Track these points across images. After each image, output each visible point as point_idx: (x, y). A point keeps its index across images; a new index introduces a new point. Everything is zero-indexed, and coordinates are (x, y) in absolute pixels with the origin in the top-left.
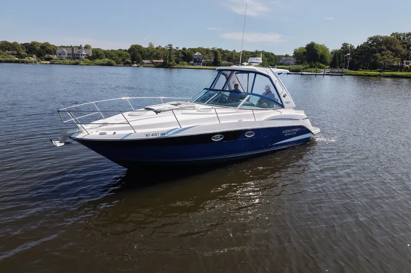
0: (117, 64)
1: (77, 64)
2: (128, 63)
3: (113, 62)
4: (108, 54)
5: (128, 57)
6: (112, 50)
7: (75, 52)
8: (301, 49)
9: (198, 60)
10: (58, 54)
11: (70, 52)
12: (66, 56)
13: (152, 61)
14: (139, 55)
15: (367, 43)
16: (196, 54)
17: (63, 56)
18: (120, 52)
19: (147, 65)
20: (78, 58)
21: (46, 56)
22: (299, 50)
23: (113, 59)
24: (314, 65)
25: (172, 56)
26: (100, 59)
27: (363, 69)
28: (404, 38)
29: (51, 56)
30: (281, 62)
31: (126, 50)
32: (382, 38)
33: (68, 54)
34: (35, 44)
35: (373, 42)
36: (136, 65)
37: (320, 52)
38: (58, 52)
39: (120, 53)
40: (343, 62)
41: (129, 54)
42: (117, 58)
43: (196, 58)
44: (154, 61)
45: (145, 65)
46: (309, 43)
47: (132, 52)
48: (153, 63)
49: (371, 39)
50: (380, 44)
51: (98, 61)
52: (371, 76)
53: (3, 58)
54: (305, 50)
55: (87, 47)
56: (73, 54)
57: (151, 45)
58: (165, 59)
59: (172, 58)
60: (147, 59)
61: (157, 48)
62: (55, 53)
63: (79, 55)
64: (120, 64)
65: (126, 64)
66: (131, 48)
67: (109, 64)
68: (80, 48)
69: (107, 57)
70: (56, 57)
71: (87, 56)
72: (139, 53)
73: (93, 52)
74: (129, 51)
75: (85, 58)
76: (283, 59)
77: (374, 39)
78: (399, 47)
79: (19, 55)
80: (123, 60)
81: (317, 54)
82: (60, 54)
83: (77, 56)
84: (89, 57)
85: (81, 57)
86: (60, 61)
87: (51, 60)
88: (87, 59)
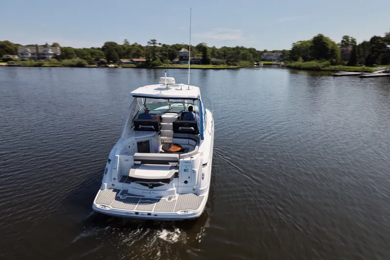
0: (90, 64)
1: (40, 66)
2: (103, 63)
3: (85, 62)
4: (79, 53)
5: (102, 56)
6: (84, 49)
7: (40, 51)
8: (303, 43)
9: (184, 58)
10: (19, 55)
11: (35, 51)
12: (30, 55)
13: (132, 61)
14: (115, 54)
16: (182, 51)
17: (26, 56)
18: (92, 50)
19: (126, 65)
20: (44, 58)
21: (5, 56)
23: (85, 59)
25: (157, 54)
26: (69, 58)
29: (11, 56)
30: (264, 57)
31: (99, 49)
33: (33, 54)
36: (113, 66)
38: (20, 51)
39: (92, 52)
41: (102, 53)
42: (89, 57)
43: (182, 55)
44: (135, 60)
45: (124, 65)
47: (106, 50)
48: (134, 63)
51: (66, 61)
54: (312, 44)
55: (55, 45)
56: (38, 54)
57: (126, 42)
58: (148, 57)
59: (156, 56)
60: (125, 58)
61: (133, 46)
62: (17, 54)
63: (45, 54)
64: (93, 64)
65: (101, 65)
66: (105, 46)
67: (80, 65)
68: (46, 46)
69: (78, 56)
70: (16, 57)
71: (54, 56)
72: (114, 51)
73: (62, 51)
74: (103, 49)
75: (52, 58)
80: (97, 59)
81: (327, 48)
82: (22, 54)
83: (42, 56)
84: (56, 57)
85: (47, 56)
86: (21, 63)
87: (10, 62)
88: (54, 59)
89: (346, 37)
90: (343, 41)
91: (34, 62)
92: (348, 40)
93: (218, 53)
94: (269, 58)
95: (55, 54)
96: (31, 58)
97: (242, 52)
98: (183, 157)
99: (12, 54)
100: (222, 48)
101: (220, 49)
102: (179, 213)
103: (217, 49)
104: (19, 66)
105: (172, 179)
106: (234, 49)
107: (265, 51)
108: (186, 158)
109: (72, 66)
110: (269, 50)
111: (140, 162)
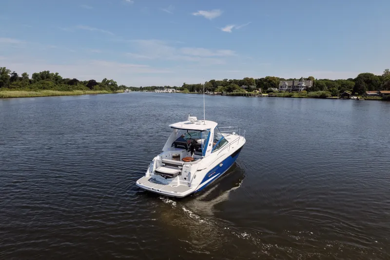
0: (333, 96)
1: (290, 96)
2: (346, 95)
3: (329, 94)
7: (296, 84)
11: (291, 84)
12: (287, 88)
13: (380, 93)
17: (283, 88)
21: (269, 89)
23: (330, 91)
29: (273, 89)
33: (289, 87)
34: (268, 78)
38: (281, 84)
51: (312, 93)
53: (237, 91)
56: (293, 86)
57: (387, 72)
62: (278, 87)
63: (299, 87)
64: (336, 96)
66: (357, 77)
67: (323, 97)
68: (300, 80)
70: (276, 89)
73: (313, 84)
79: (249, 89)
80: (342, 91)
82: (281, 87)
83: (297, 88)
84: (307, 89)
85: (300, 89)
86: (277, 94)
87: (270, 93)
88: (305, 91)
91: (287, 94)
95: (307, 87)
96: (287, 90)
98: (186, 164)
99: (275, 87)
102: (172, 192)
104: (276, 96)
105: (177, 176)
108: (187, 165)
109: (316, 97)
111: (164, 164)
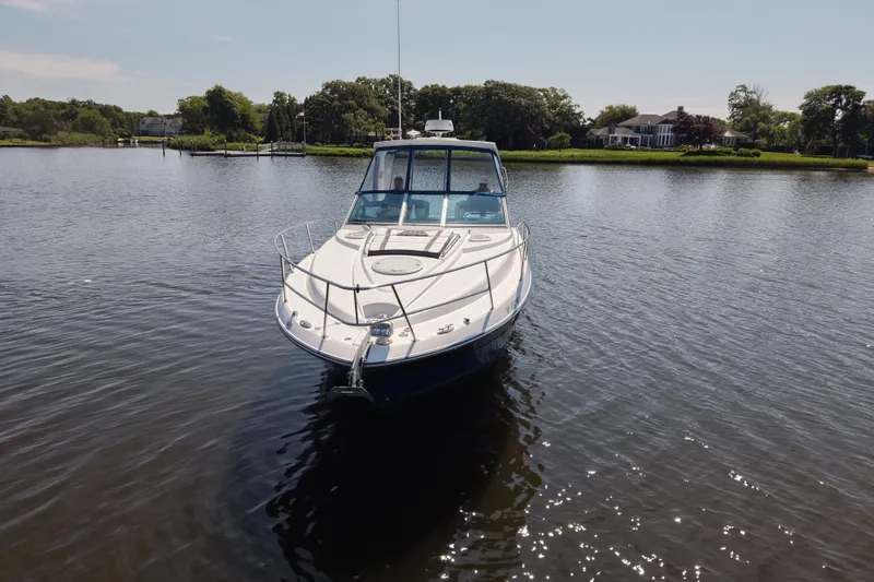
8: (194, 100)
15: (323, 93)
22: (191, 103)
24: (235, 135)
27: (322, 142)
28: (376, 88)
30: (143, 128)
32: (345, 85)
35: (332, 93)
37: (238, 109)
40: (287, 128)
46: (211, 87)
49: (327, 86)
50: (343, 97)
52: (352, 156)
54: (206, 104)
76: (148, 120)
77: (334, 87)
78: (374, 103)
81: (233, 111)
89: (279, 95)
90: (274, 101)
92: (283, 101)
93: (16, 112)
94: (156, 129)
97: (84, 113)
100: (29, 101)
101: (21, 104)
103: (14, 104)
106: (63, 105)
107: (151, 114)
110: (161, 113)
